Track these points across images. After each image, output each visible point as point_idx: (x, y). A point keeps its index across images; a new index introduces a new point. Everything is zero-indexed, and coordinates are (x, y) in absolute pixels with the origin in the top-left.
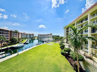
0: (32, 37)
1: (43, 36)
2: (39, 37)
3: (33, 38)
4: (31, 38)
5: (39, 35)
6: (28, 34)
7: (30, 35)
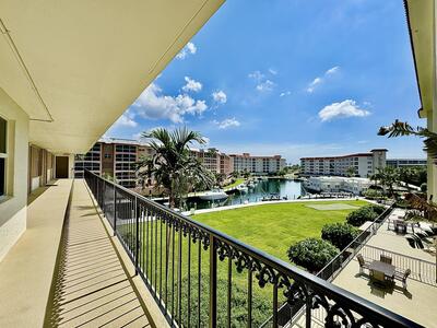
0: (275, 170)
1: (327, 163)
2: (307, 169)
3: (275, 174)
4: (270, 174)
5: (303, 160)
6: (258, 158)
7: (266, 160)
